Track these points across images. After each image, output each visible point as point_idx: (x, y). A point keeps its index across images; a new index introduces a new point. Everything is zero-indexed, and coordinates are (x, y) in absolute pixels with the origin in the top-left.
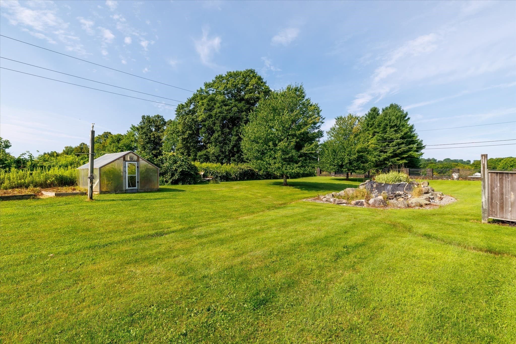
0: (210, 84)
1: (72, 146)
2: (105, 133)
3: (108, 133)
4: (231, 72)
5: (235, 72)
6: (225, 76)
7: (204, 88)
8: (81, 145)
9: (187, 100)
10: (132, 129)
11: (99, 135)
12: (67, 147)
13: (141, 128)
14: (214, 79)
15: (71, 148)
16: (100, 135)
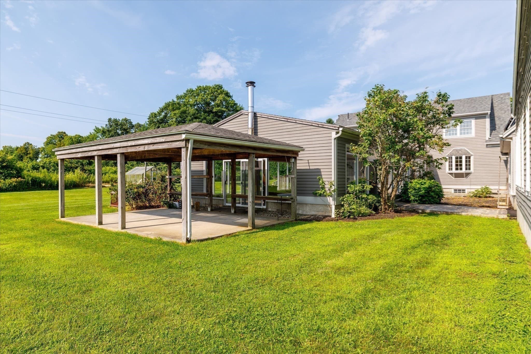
0: (181, 97)
1: (12, 146)
2: (59, 132)
3: (62, 132)
4: (200, 87)
5: (204, 86)
6: (195, 90)
7: (175, 100)
8: (25, 145)
9: (159, 109)
10: (95, 131)
11: (51, 135)
12: (6, 147)
13: (108, 131)
14: (185, 92)
15: (11, 147)
16: (53, 135)
